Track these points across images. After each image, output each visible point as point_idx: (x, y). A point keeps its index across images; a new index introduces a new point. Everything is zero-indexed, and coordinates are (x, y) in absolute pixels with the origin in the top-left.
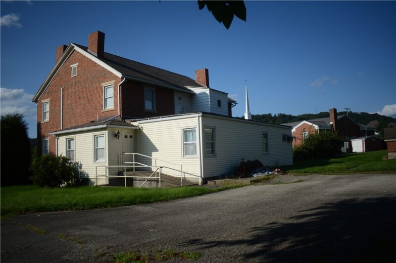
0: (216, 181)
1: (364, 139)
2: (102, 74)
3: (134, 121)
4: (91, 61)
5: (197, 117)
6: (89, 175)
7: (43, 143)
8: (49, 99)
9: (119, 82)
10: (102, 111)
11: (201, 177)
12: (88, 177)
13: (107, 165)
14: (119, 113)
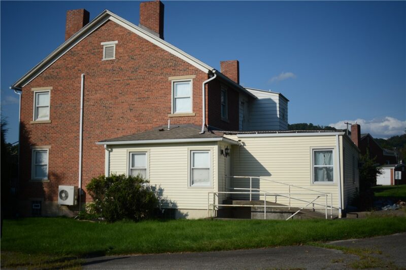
0: (359, 213)
1: (394, 168)
2: (170, 64)
3: (231, 134)
4: (147, 41)
5: (337, 136)
6: (178, 205)
7: (33, 155)
8: (51, 88)
9: (203, 79)
10: (169, 115)
11: (341, 208)
12: (177, 206)
13: (216, 190)
14: (204, 121)
